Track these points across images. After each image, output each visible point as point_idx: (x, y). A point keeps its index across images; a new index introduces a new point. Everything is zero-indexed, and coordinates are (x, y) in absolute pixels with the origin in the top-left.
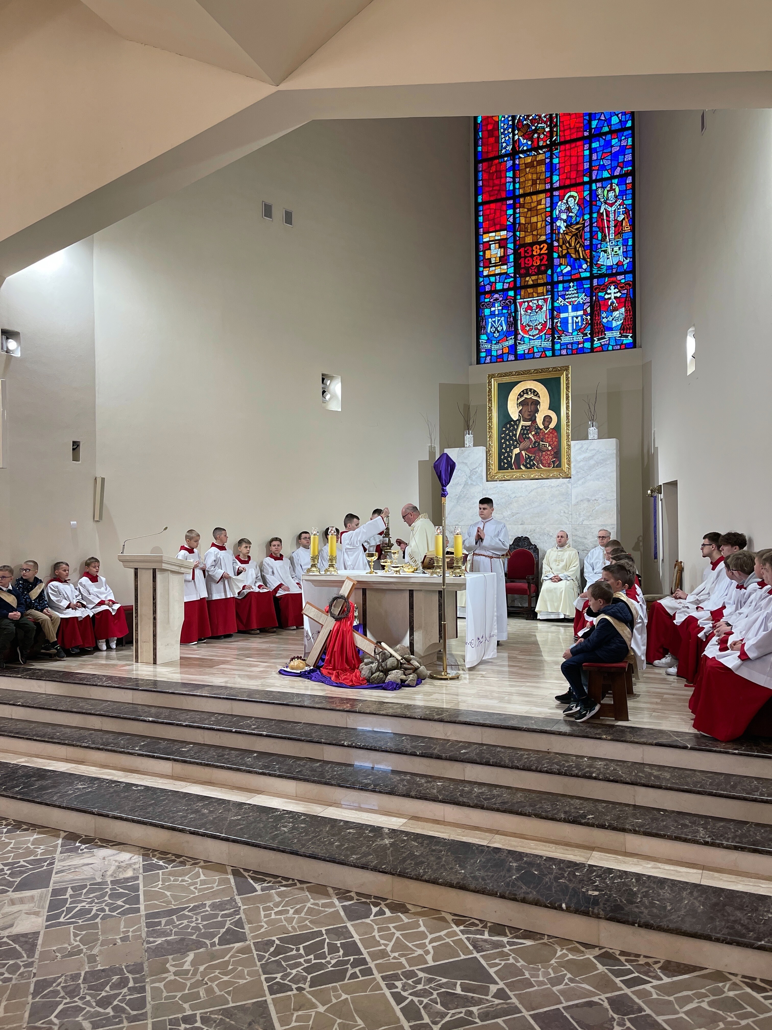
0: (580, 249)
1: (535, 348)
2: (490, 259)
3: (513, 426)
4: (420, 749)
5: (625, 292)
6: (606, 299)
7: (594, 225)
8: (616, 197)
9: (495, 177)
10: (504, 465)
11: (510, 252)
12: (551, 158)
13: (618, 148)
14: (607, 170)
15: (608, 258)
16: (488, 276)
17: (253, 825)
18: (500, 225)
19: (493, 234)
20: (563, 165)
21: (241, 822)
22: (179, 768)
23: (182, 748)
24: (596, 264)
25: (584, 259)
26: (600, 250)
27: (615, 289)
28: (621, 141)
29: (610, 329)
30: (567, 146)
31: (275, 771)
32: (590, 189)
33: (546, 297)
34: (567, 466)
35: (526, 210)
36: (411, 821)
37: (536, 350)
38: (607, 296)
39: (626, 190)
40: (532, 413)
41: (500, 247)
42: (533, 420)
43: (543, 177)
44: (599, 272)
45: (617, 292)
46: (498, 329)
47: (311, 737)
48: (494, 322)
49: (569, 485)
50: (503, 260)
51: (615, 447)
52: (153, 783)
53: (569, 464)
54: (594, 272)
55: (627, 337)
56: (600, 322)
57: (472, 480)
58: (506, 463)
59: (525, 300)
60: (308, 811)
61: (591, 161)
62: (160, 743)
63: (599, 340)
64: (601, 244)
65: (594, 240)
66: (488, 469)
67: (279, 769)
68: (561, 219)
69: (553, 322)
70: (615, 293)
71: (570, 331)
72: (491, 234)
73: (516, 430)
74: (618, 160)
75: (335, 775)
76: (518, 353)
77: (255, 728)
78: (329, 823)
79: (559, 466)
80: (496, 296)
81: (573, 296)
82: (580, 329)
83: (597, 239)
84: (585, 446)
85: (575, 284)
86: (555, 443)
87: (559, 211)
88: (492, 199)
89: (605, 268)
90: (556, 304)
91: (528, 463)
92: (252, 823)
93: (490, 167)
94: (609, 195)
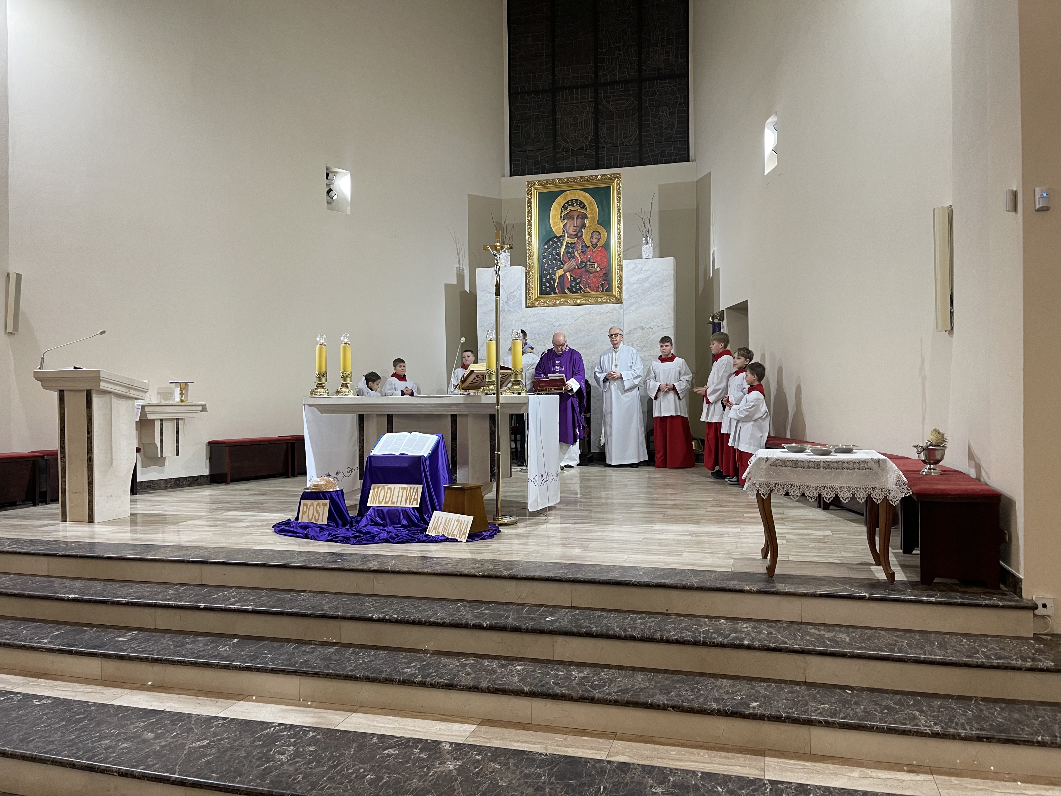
3: (556, 243)
4: (486, 619)
10: (546, 288)
17: (229, 754)
21: (209, 751)
22: (112, 667)
23: (120, 636)
31: (267, 663)
34: (617, 289)
36: (483, 728)
40: (578, 229)
42: (580, 237)
47: (323, 610)
49: (621, 311)
51: (672, 267)
52: (67, 693)
53: (620, 288)
57: (509, 305)
58: (548, 287)
60: (319, 723)
62: (85, 631)
66: (527, 294)
67: (273, 660)
73: (560, 248)
75: (361, 664)
77: (236, 602)
78: (354, 741)
79: (609, 289)
84: (639, 266)
86: (605, 263)
91: (574, 287)
92: (227, 751)
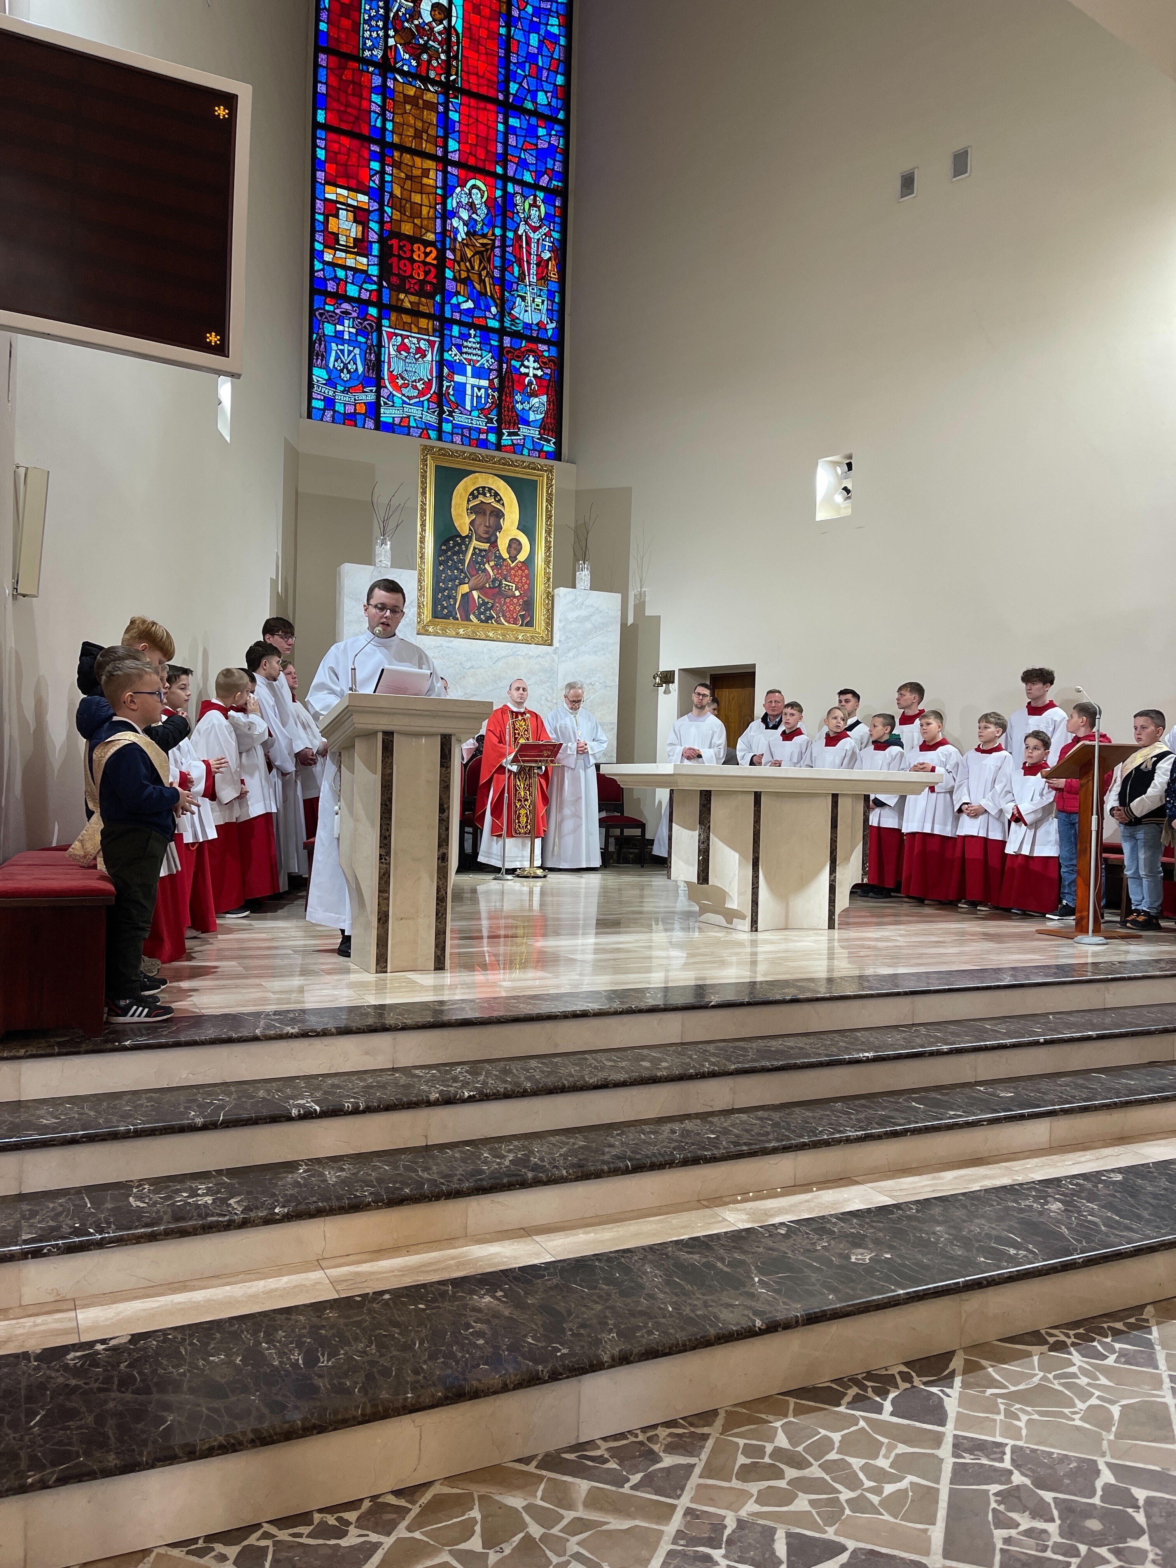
0: (487, 279)
1: (412, 418)
2: (336, 236)
5: (548, 371)
6: (521, 374)
7: (508, 249)
8: (541, 220)
9: (350, 90)
10: (442, 610)
11: (373, 237)
12: (447, 110)
13: (546, 146)
14: (531, 172)
15: (526, 311)
16: (333, 265)
18: (358, 180)
19: (345, 192)
20: (465, 129)
24: (510, 314)
25: (492, 297)
26: (516, 293)
27: (534, 362)
28: (550, 135)
29: (527, 423)
30: (473, 102)
32: (504, 189)
33: (432, 338)
34: (544, 626)
35: (403, 175)
37: (413, 424)
38: (523, 370)
39: (555, 216)
40: (491, 530)
41: (355, 221)
42: (494, 544)
43: (432, 132)
44: (513, 328)
45: (537, 369)
46: (350, 367)
48: (342, 351)
50: (361, 247)
51: (616, 607)
54: (506, 325)
55: (548, 441)
56: (514, 407)
58: (446, 607)
59: (397, 331)
61: (506, 144)
63: (510, 434)
64: (518, 284)
65: (506, 273)
66: (418, 614)
68: (460, 218)
69: (440, 386)
70: (534, 368)
71: (468, 407)
72: (339, 191)
73: (465, 553)
74: (546, 163)
76: (382, 419)
80: (346, 306)
81: (474, 352)
82: (482, 410)
83: (513, 274)
84: (580, 600)
85: (478, 334)
86: (526, 586)
87: (458, 203)
88: (344, 127)
89: (521, 325)
90: (446, 356)
91: (482, 613)
93: (342, 68)
94: (533, 212)
